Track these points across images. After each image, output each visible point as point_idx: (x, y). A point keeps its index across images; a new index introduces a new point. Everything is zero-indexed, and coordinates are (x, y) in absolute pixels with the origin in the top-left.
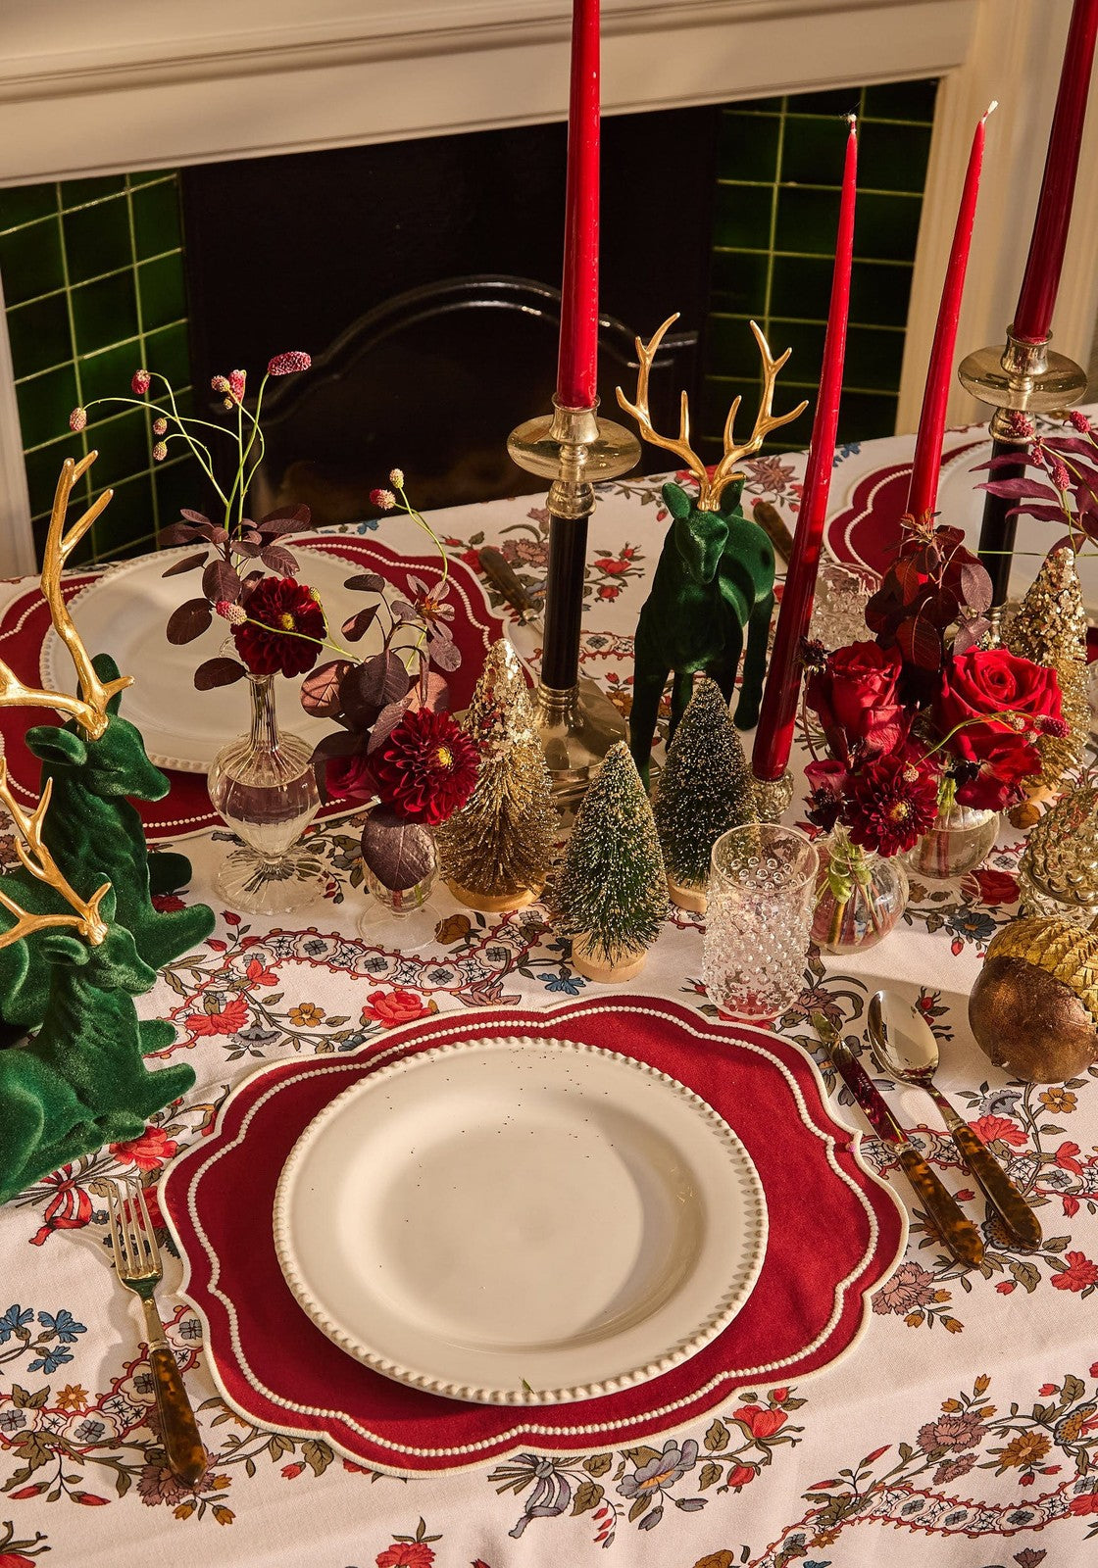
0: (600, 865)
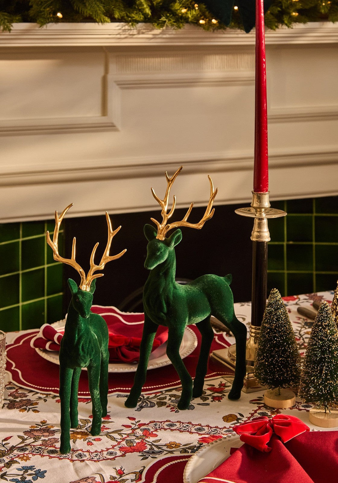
0: (321, 358)
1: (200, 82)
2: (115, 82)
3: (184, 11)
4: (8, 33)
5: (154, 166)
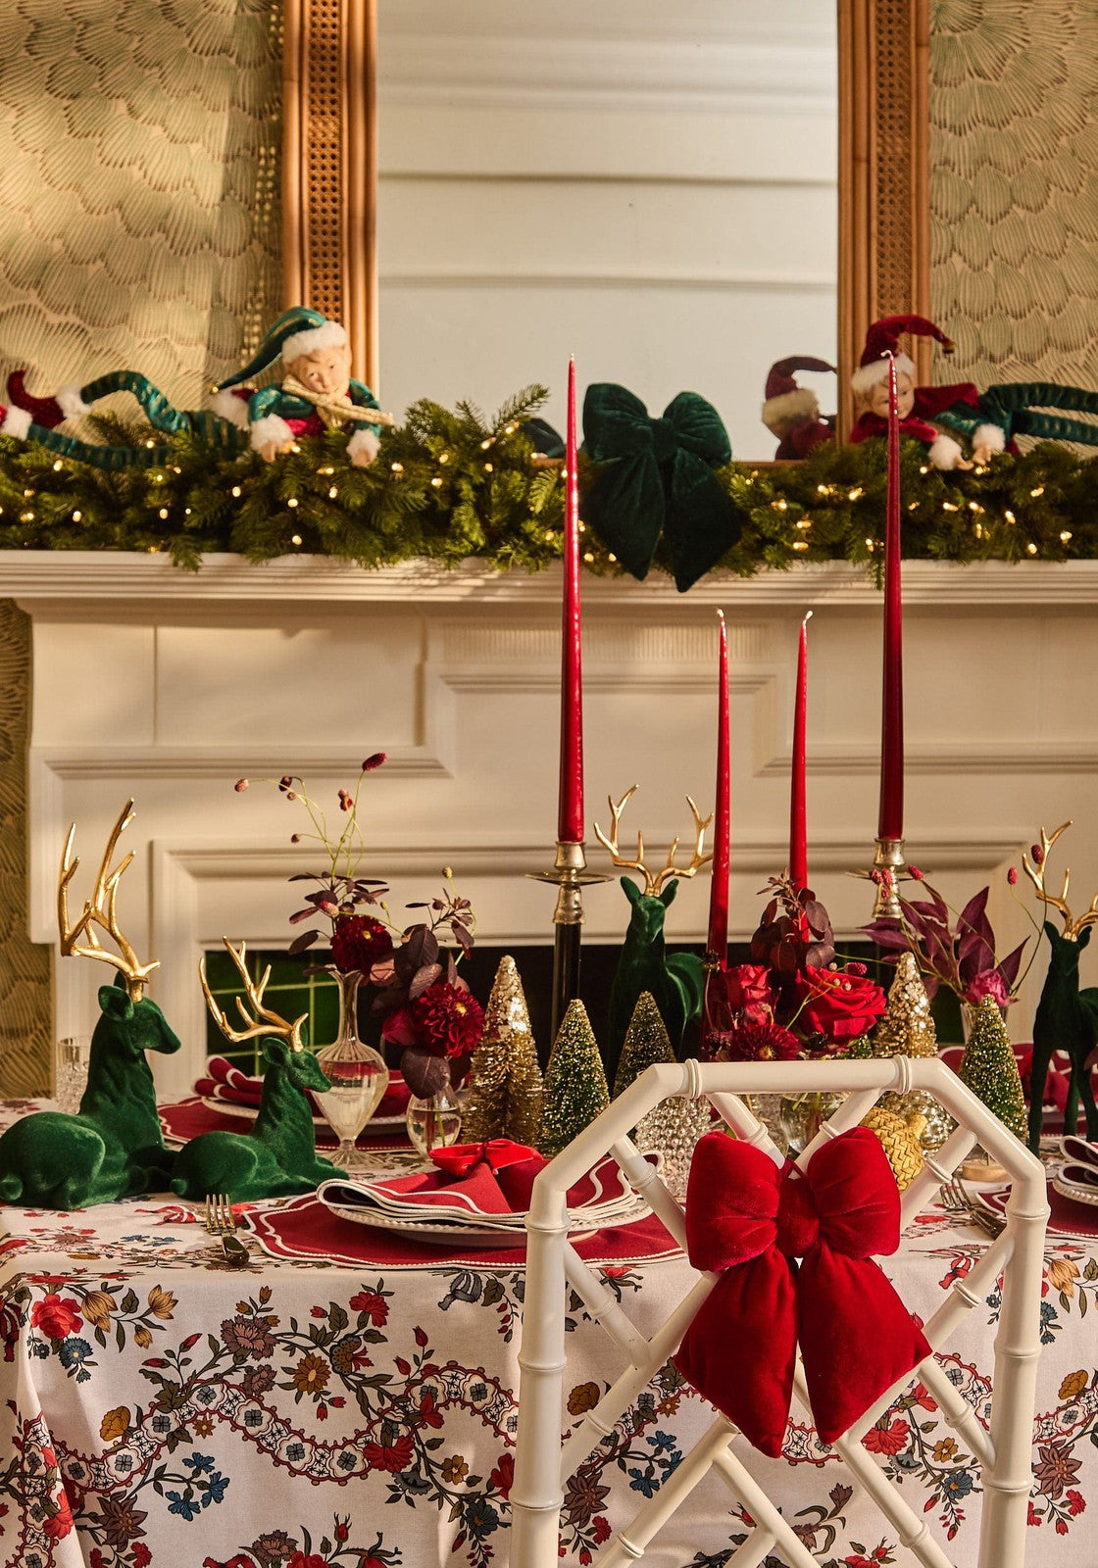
1: (627, 683)
2: (441, 677)
3: (549, 536)
4: (193, 573)
5: (530, 852)
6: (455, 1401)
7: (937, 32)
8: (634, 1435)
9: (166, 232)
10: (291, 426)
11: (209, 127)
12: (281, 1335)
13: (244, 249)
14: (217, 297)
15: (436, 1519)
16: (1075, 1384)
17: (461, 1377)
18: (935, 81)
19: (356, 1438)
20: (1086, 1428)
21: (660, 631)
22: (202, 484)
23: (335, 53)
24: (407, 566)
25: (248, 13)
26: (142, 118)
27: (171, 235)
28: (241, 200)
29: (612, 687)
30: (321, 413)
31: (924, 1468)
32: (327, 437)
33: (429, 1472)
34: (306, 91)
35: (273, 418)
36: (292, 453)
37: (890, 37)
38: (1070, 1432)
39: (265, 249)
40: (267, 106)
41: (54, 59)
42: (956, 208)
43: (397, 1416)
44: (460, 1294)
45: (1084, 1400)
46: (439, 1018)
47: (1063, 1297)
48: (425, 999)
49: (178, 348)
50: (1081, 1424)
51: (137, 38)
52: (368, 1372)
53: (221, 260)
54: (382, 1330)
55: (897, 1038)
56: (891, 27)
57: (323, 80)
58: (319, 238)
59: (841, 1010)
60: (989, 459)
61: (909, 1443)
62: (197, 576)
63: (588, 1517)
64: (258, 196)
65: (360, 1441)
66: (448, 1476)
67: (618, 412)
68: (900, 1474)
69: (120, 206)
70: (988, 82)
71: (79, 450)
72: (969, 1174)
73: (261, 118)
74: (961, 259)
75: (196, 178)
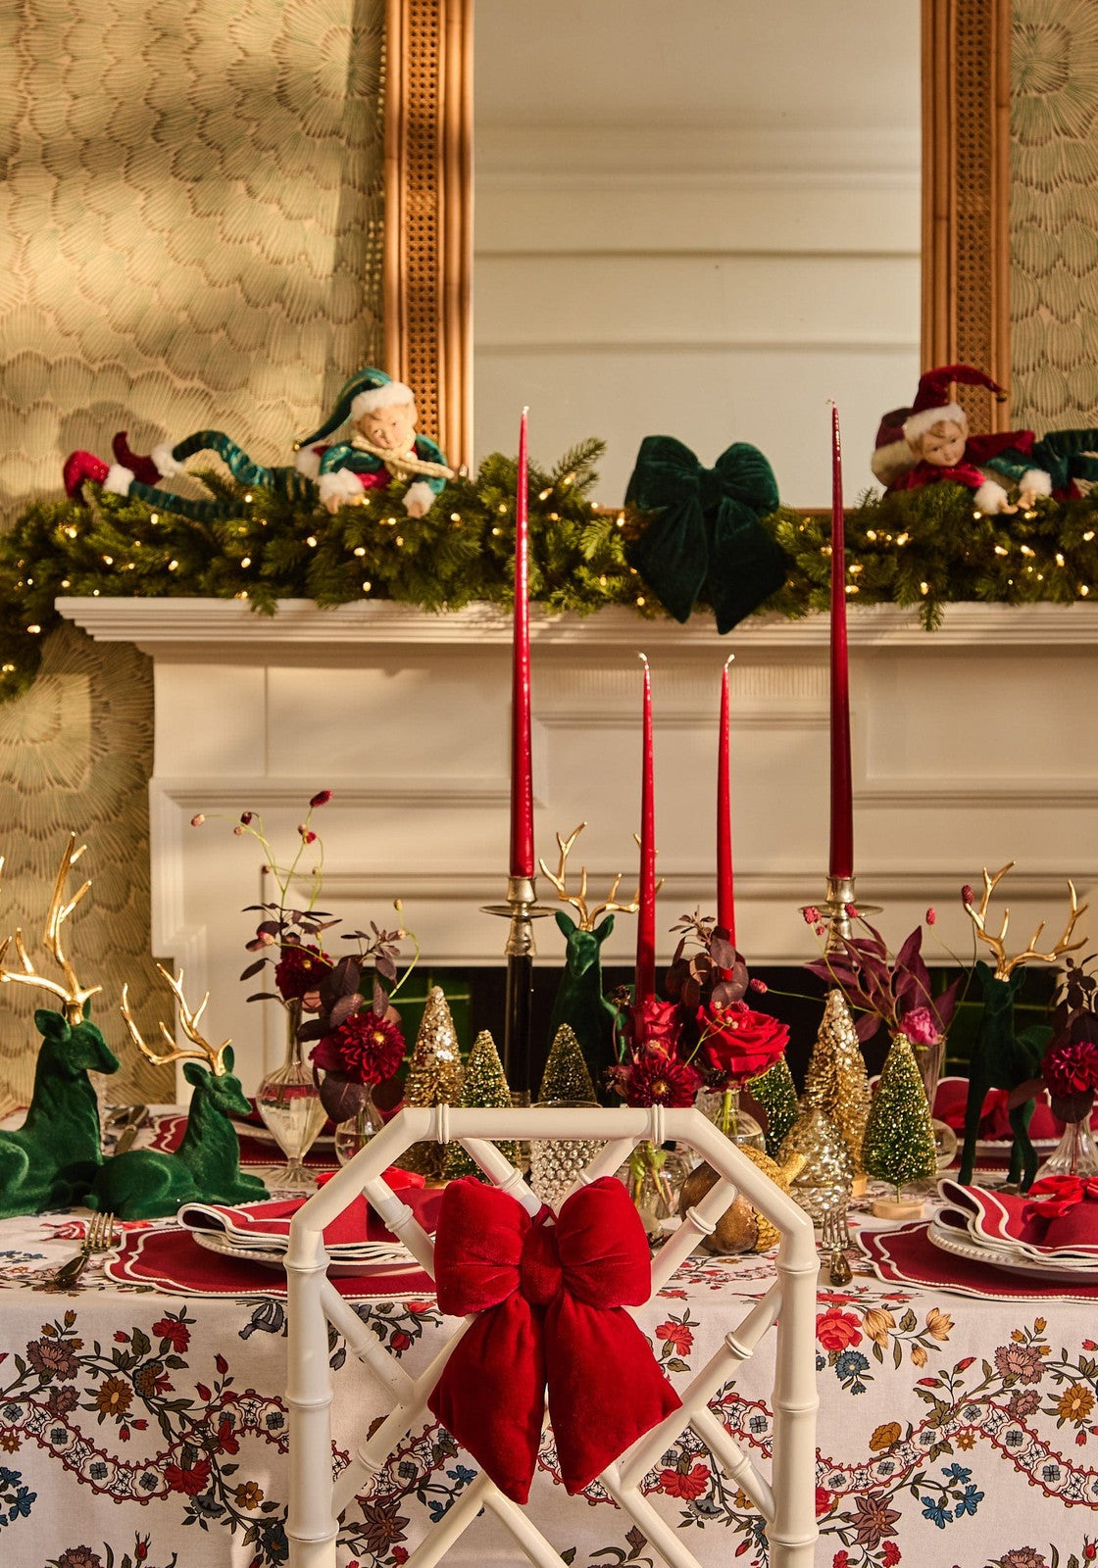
3: (602, 582)
6: (251, 1429)
7: (1023, 94)
8: (434, 1468)
9: (283, 302)
10: (363, 480)
11: (321, 204)
12: (85, 1357)
13: (356, 316)
14: (331, 361)
15: (230, 1542)
16: (888, 1435)
17: (258, 1405)
18: (1021, 141)
19: (158, 1460)
20: (905, 1479)
21: (743, 670)
22: (282, 535)
23: (432, 131)
24: (474, 608)
25: (358, 97)
26: (259, 198)
27: (287, 306)
28: (352, 271)
29: (692, 723)
30: (389, 467)
31: (726, 1514)
32: (389, 490)
33: (223, 1497)
34: (405, 167)
35: (344, 473)
36: (361, 506)
37: (970, 99)
38: (887, 1483)
39: (375, 316)
40: (375, 183)
41: (179, 145)
42: (1044, 263)
43: (196, 1440)
44: (261, 1324)
45: (899, 1452)
46: (354, 1046)
47: (876, 1348)
48: (344, 1027)
49: (295, 410)
50: (899, 1475)
51: (254, 124)
52: (170, 1396)
53: (334, 328)
54: (184, 1357)
55: (823, 1073)
56: (971, 90)
57: (420, 157)
58: (416, 306)
59: (739, 1048)
60: (1033, 503)
61: (709, 1488)
62: (273, 620)
63: (387, 1547)
64: (368, 267)
65: (162, 1462)
66: (242, 1501)
67: (665, 463)
68: (700, 1519)
69: (240, 279)
70: (1074, 140)
71: (177, 504)
72: (876, 1211)
73: (370, 194)
74: (1048, 312)
75: (310, 251)
